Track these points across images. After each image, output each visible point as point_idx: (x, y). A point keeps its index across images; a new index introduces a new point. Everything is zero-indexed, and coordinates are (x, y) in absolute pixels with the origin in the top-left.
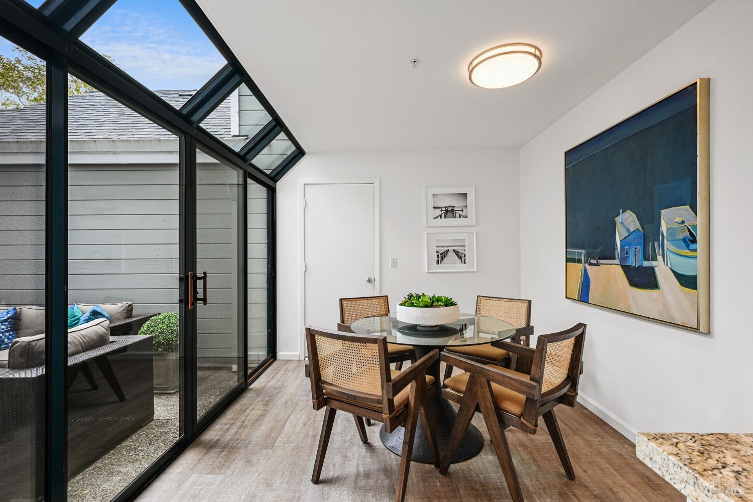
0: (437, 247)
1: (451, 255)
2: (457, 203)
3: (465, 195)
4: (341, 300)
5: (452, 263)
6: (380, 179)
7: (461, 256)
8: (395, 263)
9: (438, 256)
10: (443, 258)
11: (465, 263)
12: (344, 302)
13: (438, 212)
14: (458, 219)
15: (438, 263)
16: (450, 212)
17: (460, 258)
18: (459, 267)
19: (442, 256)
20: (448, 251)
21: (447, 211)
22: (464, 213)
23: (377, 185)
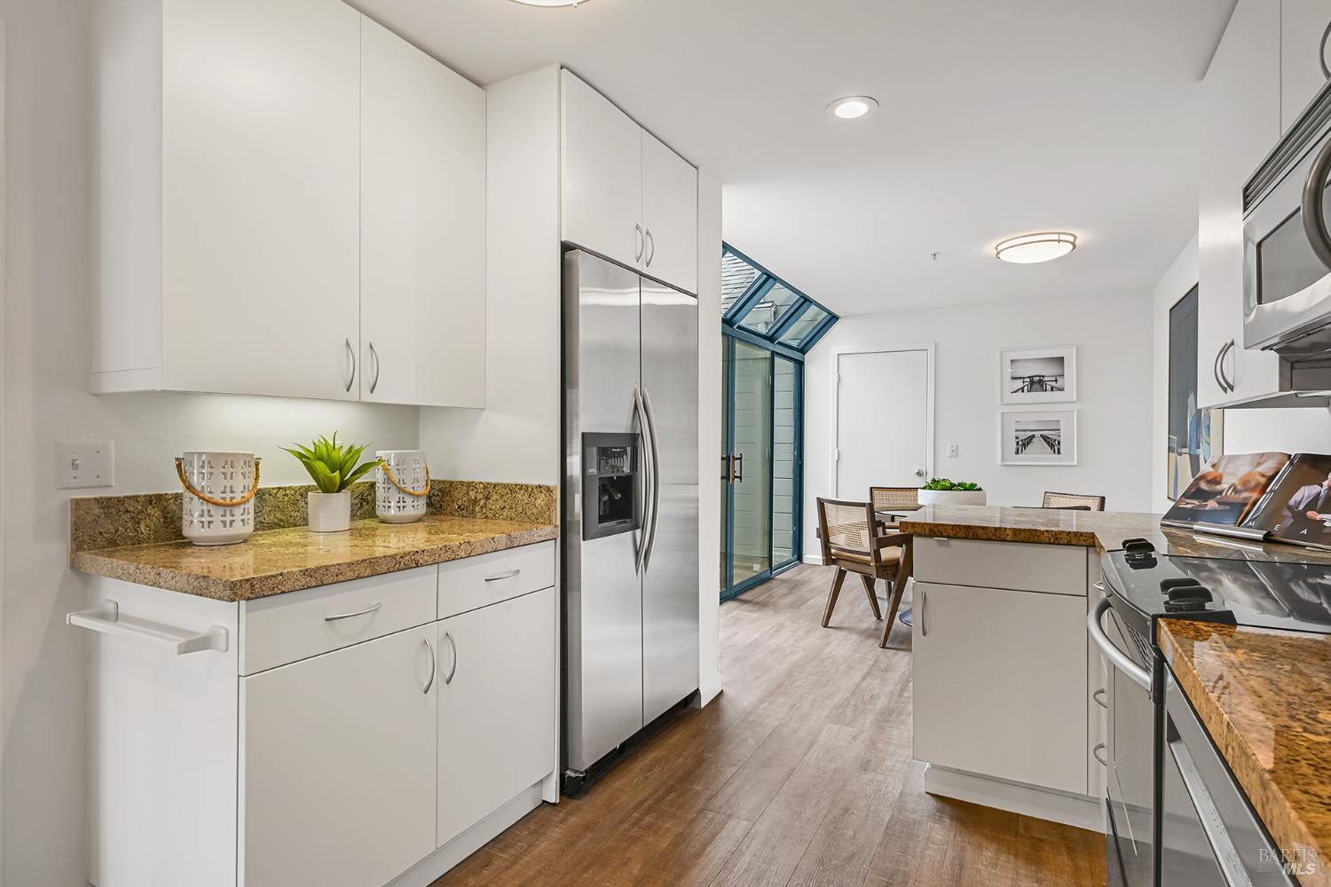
0: (1017, 431)
1: (1038, 442)
2: (1047, 371)
3: (1061, 360)
4: (871, 488)
5: (1038, 454)
6: (936, 344)
7: (1053, 444)
8: (955, 452)
9: (1018, 443)
10: (1025, 446)
11: (1059, 453)
12: (875, 492)
13: (1019, 384)
14: (1049, 393)
15: (1017, 453)
16: (1036, 384)
17: (1052, 446)
18: (1050, 458)
19: (1024, 444)
20: (1034, 436)
21: (1032, 382)
22: (1057, 385)
23: (931, 352)
